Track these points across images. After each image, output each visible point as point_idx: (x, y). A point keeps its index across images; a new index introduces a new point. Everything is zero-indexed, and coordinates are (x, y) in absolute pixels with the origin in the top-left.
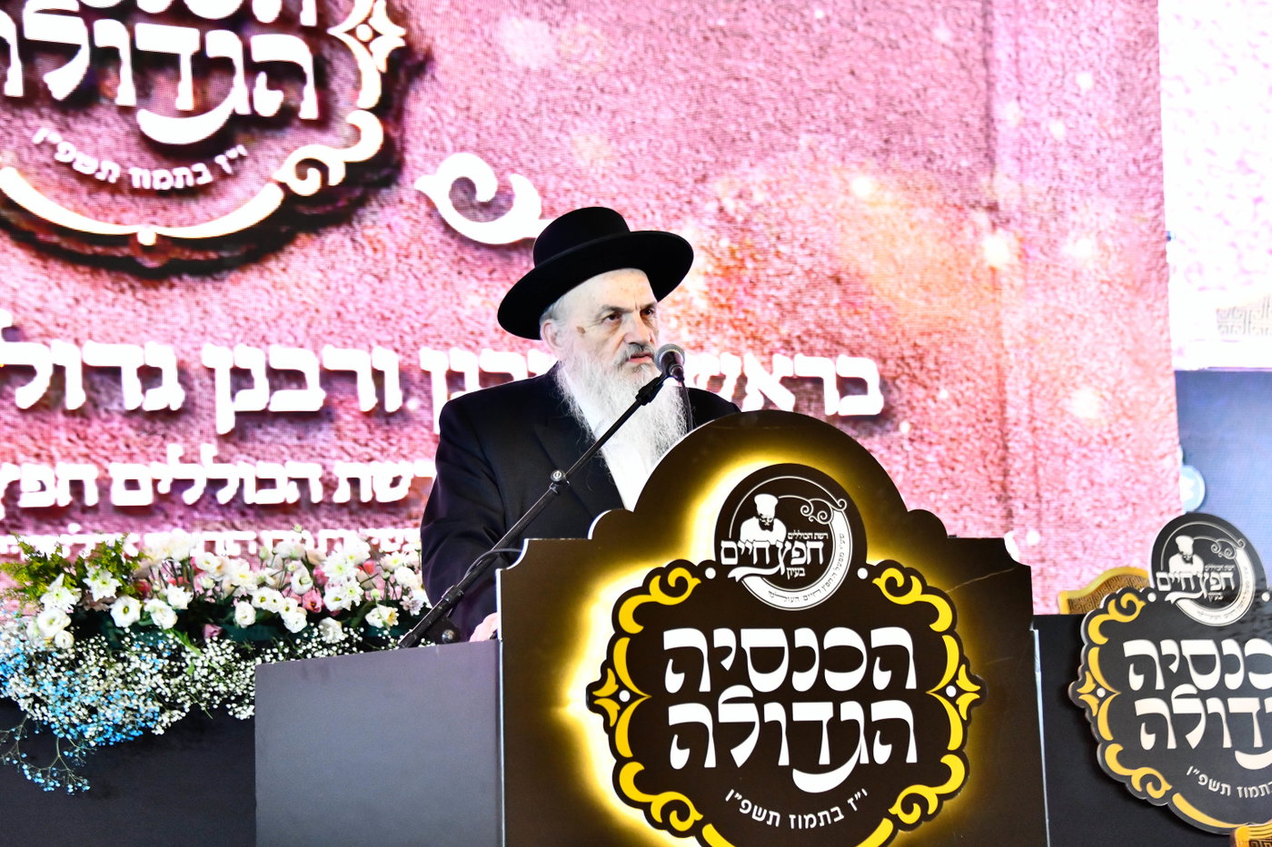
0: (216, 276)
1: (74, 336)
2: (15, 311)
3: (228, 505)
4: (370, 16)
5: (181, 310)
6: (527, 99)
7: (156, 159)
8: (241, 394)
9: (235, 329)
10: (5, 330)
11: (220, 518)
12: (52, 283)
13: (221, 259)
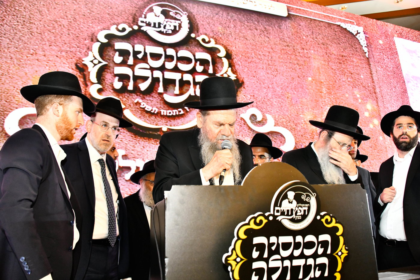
1: (142, 158)
2: (126, 151)
4: (227, 71)
6: (269, 94)
7: (168, 107)
10: (123, 156)
12: (137, 142)
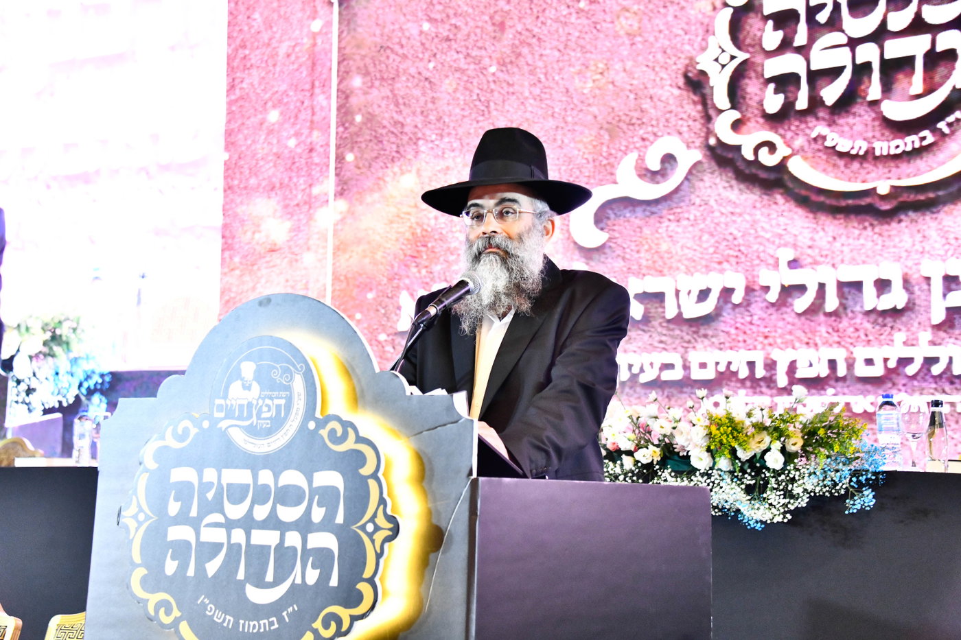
0: (935, 210)
1: (832, 262)
2: (796, 250)
3: (940, 376)
5: (906, 237)
7: (892, 133)
8: (950, 295)
9: (947, 247)
10: (790, 262)
11: (934, 386)
12: (819, 228)
13: (938, 197)
